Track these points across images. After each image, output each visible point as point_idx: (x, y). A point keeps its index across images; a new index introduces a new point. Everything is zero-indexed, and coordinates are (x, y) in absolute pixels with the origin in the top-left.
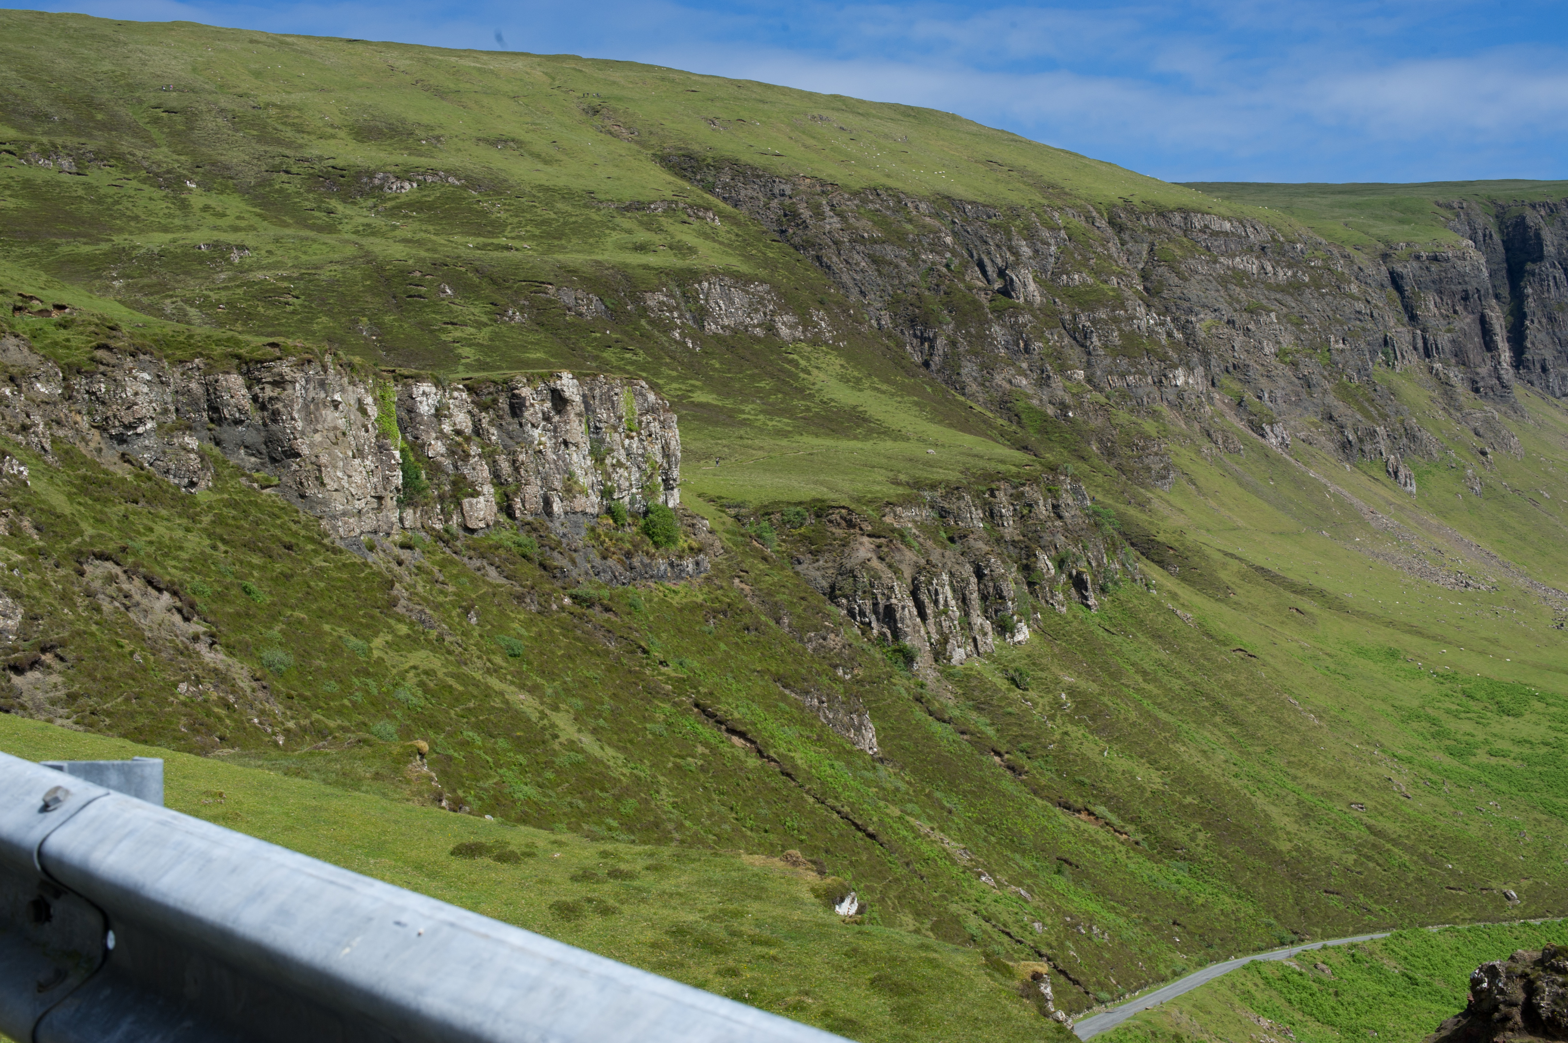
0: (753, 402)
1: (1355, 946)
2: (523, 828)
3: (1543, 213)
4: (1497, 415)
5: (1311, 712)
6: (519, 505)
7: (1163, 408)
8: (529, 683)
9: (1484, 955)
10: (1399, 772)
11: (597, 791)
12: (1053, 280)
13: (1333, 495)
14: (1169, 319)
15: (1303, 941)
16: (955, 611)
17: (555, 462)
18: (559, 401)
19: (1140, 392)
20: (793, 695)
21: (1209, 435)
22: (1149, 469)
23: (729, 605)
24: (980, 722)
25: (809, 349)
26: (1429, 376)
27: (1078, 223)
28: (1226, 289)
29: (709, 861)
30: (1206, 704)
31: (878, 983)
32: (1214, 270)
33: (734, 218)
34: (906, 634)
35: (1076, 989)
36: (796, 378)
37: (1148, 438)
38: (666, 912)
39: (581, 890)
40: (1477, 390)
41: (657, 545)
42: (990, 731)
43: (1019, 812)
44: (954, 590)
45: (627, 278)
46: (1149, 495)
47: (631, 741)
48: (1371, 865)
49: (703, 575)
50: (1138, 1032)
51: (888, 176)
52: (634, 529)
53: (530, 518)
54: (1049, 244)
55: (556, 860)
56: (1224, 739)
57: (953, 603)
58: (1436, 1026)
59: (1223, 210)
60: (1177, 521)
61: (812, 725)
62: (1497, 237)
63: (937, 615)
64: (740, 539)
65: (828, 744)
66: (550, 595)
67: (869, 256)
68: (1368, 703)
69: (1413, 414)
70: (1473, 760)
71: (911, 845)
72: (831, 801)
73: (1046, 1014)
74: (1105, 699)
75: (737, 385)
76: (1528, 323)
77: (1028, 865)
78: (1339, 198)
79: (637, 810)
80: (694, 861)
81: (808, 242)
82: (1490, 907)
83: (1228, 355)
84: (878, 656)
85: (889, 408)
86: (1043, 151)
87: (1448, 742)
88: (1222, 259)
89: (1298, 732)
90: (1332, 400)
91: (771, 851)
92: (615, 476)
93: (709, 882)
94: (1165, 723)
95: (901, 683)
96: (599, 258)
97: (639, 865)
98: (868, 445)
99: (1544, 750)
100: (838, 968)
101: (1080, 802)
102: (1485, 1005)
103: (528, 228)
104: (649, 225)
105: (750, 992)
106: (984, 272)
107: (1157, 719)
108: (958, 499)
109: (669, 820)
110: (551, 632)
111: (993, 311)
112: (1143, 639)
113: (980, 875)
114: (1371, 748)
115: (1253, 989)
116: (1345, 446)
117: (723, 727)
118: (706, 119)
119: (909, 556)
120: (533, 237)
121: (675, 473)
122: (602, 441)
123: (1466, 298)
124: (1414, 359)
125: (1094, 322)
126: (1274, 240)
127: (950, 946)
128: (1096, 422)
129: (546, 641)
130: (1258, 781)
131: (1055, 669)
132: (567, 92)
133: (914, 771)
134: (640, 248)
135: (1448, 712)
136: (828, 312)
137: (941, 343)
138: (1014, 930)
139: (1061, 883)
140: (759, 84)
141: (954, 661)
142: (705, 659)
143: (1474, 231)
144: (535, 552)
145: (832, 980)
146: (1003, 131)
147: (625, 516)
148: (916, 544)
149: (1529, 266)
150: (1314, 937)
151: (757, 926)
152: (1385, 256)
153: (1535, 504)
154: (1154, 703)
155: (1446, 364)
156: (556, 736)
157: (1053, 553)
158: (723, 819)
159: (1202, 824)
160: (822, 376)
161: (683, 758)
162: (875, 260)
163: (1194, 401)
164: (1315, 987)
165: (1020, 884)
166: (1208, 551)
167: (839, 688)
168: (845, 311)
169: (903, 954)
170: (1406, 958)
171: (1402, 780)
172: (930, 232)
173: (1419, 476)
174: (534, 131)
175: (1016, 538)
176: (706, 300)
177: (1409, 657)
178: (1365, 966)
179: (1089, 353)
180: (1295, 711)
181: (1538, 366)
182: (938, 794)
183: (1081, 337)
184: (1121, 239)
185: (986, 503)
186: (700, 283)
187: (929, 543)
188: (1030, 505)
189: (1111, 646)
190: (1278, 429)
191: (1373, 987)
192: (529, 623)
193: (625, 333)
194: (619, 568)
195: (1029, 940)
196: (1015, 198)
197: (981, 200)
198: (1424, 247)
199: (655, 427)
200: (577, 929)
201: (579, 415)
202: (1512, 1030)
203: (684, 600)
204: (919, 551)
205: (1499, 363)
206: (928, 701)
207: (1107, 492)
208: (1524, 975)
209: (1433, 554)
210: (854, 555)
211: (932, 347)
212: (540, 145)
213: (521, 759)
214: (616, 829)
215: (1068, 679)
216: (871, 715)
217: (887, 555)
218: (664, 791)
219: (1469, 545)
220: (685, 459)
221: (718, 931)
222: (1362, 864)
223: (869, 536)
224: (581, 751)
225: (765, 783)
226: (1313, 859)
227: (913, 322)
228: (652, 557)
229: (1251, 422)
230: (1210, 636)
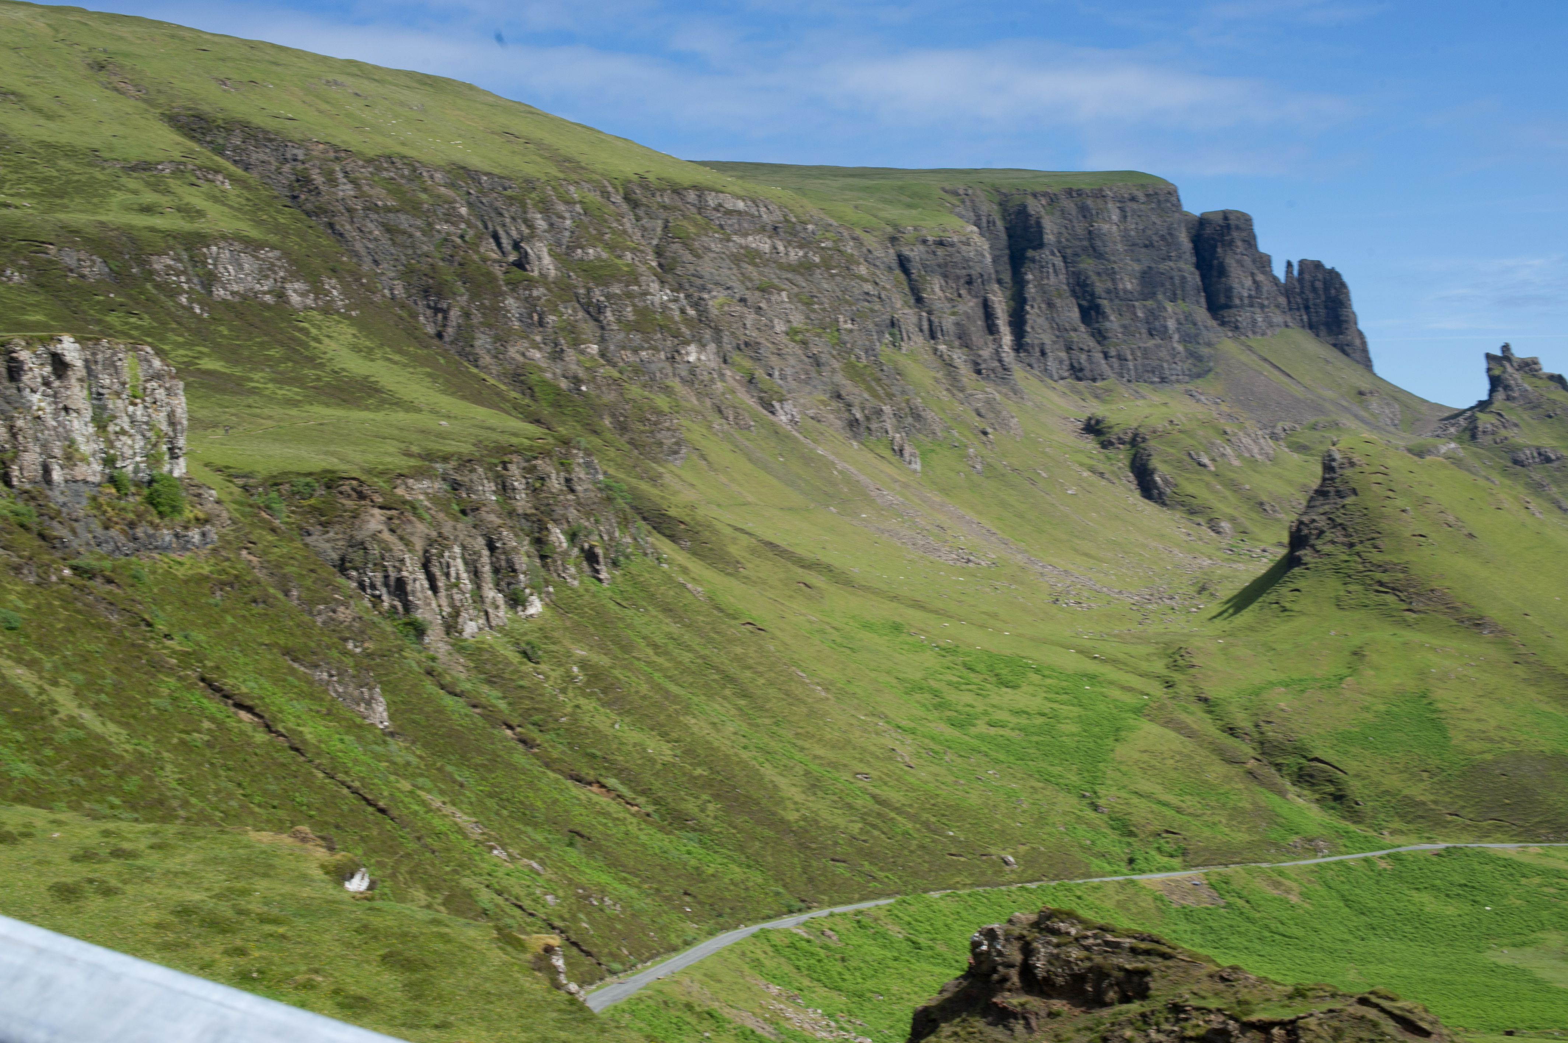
0: (263, 370)
1: (860, 912)
2: (20, 808)
3: (1044, 202)
4: (998, 397)
5: (818, 684)
6: (17, 473)
7: (675, 384)
8: (27, 657)
9: (984, 919)
10: (902, 743)
11: (99, 769)
12: (567, 254)
13: (840, 472)
14: (682, 295)
15: (809, 908)
16: (467, 583)
17: (55, 428)
18: (60, 365)
19: (653, 367)
20: (302, 669)
21: (720, 411)
22: (660, 444)
23: (236, 577)
24: (491, 695)
25: (321, 317)
26: (933, 357)
27: (594, 197)
28: (739, 267)
29: (216, 839)
30: (716, 677)
31: (389, 960)
32: (727, 247)
33: (244, 182)
34: (417, 607)
35: (588, 961)
36: (306, 346)
37: (660, 413)
38: (170, 892)
39: (82, 871)
40: (979, 372)
41: (161, 515)
42: (502, 705)
43: (531, 785)
44: (466, 563)
45: (133, 240)
46: (661, 470)
47: (134, 717)
48: (876, 833)
49: (209, 546)
50: (650, 1002)
51: (403, 144)
52: (138, 498)
53: (28, 487)
54: (564, 218)
55: (55, 840)
56: (733, 712)
57: (464, 575)
58: (938, 988)
59: (737, 190)
60: (688, 496)
61: (322, 699)
62: (1000, 225)
63: (449, 587)
64: (248, 509)
65: (338, 719)
66: (49, 566)
67: (383, 225)
68: (873, 675)
69: (918, 394)
70: (973, 731)
71: (423, 819)
72: (341, 776)
73: (558, 986)
74: (616, 672)
75: (246, 353)
76: (1028, 308)
77: (540, 837)
78: (850, 181)
79: (141, 787)
80: (200, 838)
81: (320, 208)
82: (989, 872)
83: (740, 332)
84: (389, 629)
85: (400, 379)
86: (560, 125)
87: (949, 713)
88: (735, 238)
89: (804, 703)
90: (840, 379)
91: (280, 827)
92: (118, 444)
93: (216, 861)
94: (677, 696)
95: (412, 657)
96: (103, 218)
97: (142, 845)
98: (380, 416)
99: (1040, 720)
100: (349, 945)
101: (591, 775)
102: (985, 967)
103: (28, 185)
104: (156, 186)
105: (259, 971)
106: (499, 244)
107: (667, 692)
108: (471, 471)
109: (175, 797)
110: (50, 604)
111: (508, 283)
112: (654, 612)
113: (492, 848)
114: (875, 720)
115: (762, 956)
116: (853, 424)
117: (230, 702)
118: (217, 79)
119: (421, 528)
120: (33, 195)
121: (181, 442)
122: (104, 408)
123: (969, 282)
124: (919, 341)
125: (608, 297)
126: (787, 221)
127: (462, 920)
128: (610, 397)
129: (44, 614)
130: (766, 751)
131: (567, 643)
132: (71, 45)
133: (425, 745)
134: (147, 210)
135: (950, 684)
136: (340, 280)
137: (455, 314)
138: (527, 903)
139: (573, 855)
140: (273, 46)
141: (466, 635)
142: (212, 632)
143: (978, 217)
144: (33, 521)
145: (343, 957)
146: (519, 103)
147: (128, 484)
148: (427, 516)
149: (1030, 253)
150: (821, 904)
151: (266, 904)
152: (893, 240)
153: (1033, 483)
154: (666, 677)
155: (951, 346)
156: (55, 712)
157: (565, 526)
158: (230, 796)
159: (712, 795)
160: (333, 345)
161: (188, 733)
162: (389, 229)
163: (706, 377)
164: (822, 953)
165: (532, 857)
166: (718, 525)
167: (349, 661)
168: (358, 280)
169: (414, 930)
170: (909, 923)
171: (906, 749)
172: (445, 202)
173: (923, 454)
174: (36, 84)
175: (529, 511)
176: (215, 265)
177: (913, 630)
178: (870, 932)
179: (603, 328)
180: (803, 683)
181: (1037, 349)
182: (449, 768)
183: (595, 312)
184: (636, 215)
185: (498, 476)
186: (208, 246)
187: (441, 516)
188: (542, 479)
189: (621, 619)
190: (788, 406)
191: (878, 952)
192: (26, 596)
193: (130, 297)
194: (122, 539)
195: (541, 913)
196: (531, 170)
197: (496, 171)
198: (931, 231)
199: (160, 394)
200: (78, 911)
201: (80, 380)
202: (1010, 990)
203: (190, 572)
204: (430, 524)
205: (1001, 346)
206: (440, 674)
207: (619, 466)
208: (1021, 938)
209: (936, 531)
210: (365, 527)
211: (445, 318)
212: (42, 99)
213: (19, 736)
214: (118, 807)
215: (580, 652)
216: (382, 689)
217: (399, 526)
218: (169, 767)
219: (970, 522)
220: (191, 428)
221: (225, 910)
222: (868, 832)
223: (381, 508)
224: (82, 727)
225: (273, 758)
226: (819, 828)
227: (426, 292)
228: (156, 527)
229: (761, 398)
230: (721, 610)
